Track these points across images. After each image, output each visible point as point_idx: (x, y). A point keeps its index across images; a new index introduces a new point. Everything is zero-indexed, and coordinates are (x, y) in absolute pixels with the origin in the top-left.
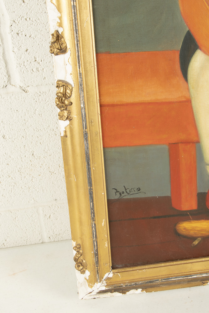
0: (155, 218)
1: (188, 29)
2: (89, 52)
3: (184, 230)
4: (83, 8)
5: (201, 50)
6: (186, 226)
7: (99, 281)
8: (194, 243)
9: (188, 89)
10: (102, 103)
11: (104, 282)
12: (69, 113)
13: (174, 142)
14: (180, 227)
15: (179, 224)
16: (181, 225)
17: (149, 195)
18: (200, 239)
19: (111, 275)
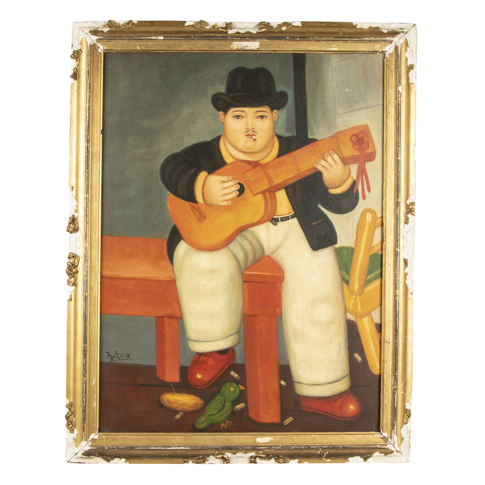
0: (141, 385)
1: (174, 224)
2: (95, 232)
3: (167, 402)
4: (93, 200)
5: (184, 240)
6: (169, 398)
7: (84, 438)
8: (176, 416)
9: (173, 271)
10: (103, 275)
11: (90, 443)
12: (76, 280)
13: (160, 316)
14: (164, 397)
15: (163, 395)
16: (165, 396)
17: (137, 362)
18: (182, 413)
19: (96, 437)
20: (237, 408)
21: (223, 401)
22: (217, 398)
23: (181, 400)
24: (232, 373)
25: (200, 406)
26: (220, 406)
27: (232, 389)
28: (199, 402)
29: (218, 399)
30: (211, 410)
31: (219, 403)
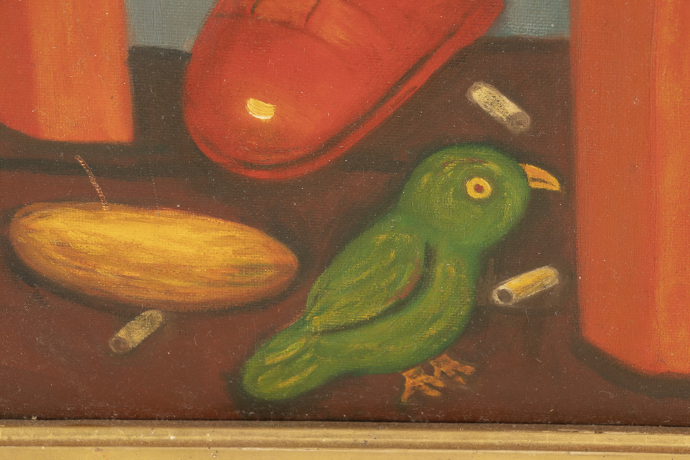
3: (59, 257)
6: (71, 235)
8: (122, 334)
14: (34, 230)
15: (27, 214)
16: (41, 224)
18: (158, 316)
20: (505, 295)
21: (419, 254)
22: (383, 237)
23: (148, 243)
24: (482, 95)
25: (268, 280)
26: (395, 283)
27: (479, 189)
28: (264, 259)
29: (389, 244)
30: (343, 301)
31: (394, 263)
